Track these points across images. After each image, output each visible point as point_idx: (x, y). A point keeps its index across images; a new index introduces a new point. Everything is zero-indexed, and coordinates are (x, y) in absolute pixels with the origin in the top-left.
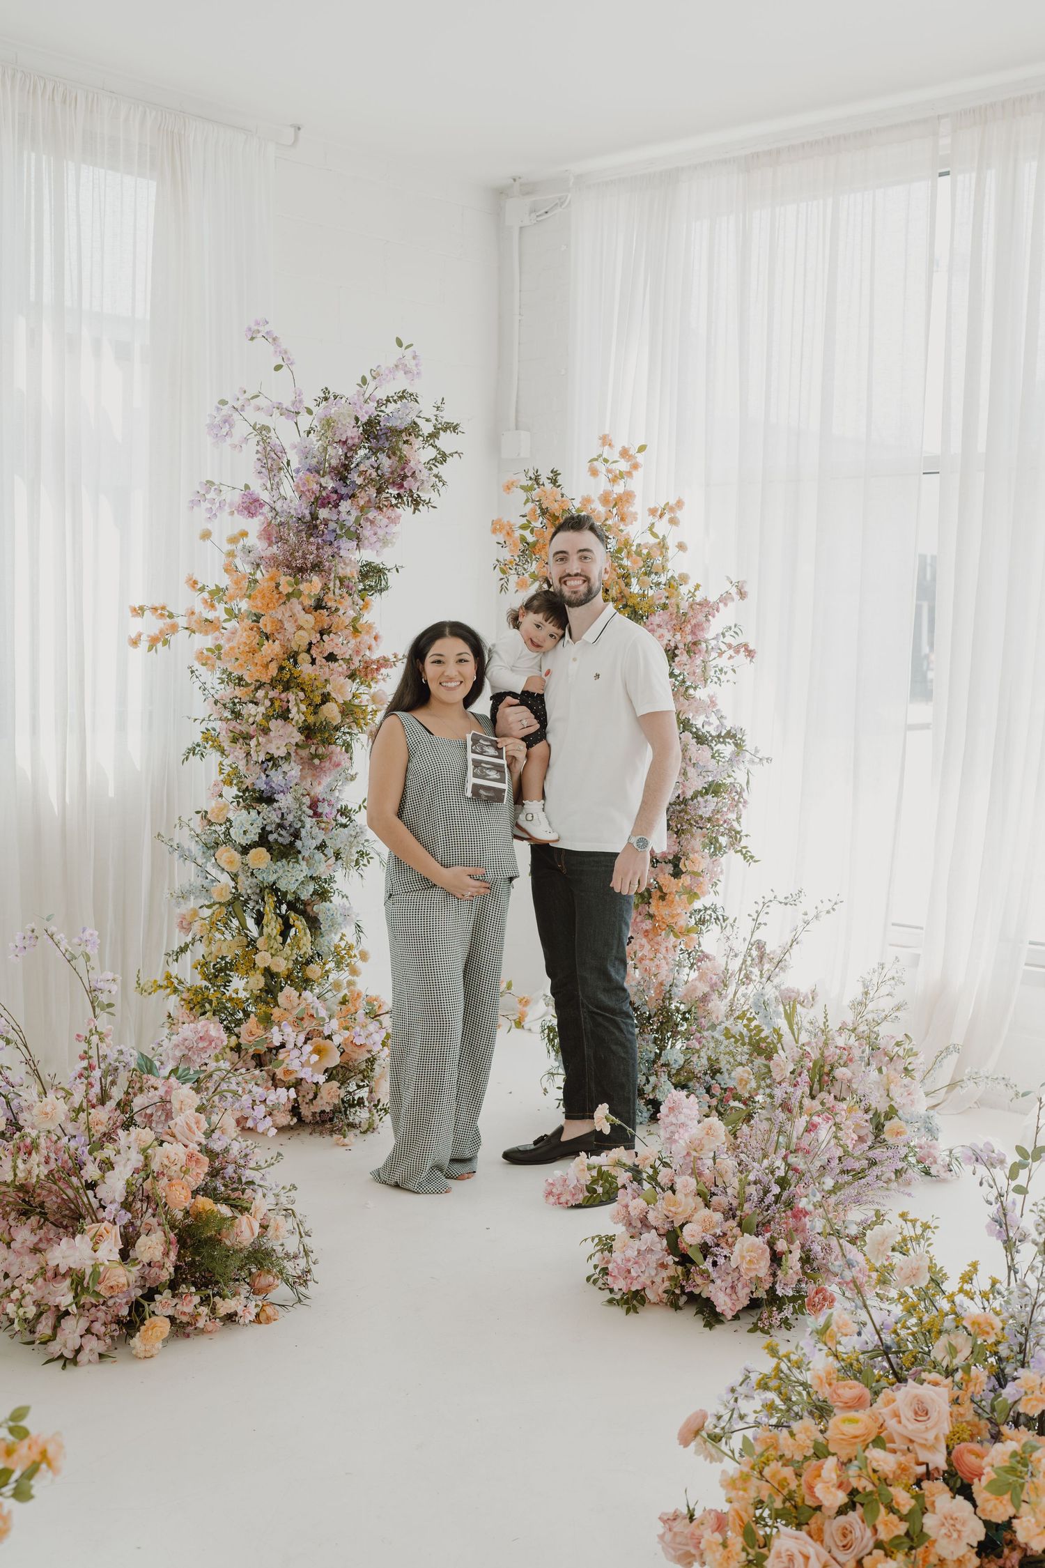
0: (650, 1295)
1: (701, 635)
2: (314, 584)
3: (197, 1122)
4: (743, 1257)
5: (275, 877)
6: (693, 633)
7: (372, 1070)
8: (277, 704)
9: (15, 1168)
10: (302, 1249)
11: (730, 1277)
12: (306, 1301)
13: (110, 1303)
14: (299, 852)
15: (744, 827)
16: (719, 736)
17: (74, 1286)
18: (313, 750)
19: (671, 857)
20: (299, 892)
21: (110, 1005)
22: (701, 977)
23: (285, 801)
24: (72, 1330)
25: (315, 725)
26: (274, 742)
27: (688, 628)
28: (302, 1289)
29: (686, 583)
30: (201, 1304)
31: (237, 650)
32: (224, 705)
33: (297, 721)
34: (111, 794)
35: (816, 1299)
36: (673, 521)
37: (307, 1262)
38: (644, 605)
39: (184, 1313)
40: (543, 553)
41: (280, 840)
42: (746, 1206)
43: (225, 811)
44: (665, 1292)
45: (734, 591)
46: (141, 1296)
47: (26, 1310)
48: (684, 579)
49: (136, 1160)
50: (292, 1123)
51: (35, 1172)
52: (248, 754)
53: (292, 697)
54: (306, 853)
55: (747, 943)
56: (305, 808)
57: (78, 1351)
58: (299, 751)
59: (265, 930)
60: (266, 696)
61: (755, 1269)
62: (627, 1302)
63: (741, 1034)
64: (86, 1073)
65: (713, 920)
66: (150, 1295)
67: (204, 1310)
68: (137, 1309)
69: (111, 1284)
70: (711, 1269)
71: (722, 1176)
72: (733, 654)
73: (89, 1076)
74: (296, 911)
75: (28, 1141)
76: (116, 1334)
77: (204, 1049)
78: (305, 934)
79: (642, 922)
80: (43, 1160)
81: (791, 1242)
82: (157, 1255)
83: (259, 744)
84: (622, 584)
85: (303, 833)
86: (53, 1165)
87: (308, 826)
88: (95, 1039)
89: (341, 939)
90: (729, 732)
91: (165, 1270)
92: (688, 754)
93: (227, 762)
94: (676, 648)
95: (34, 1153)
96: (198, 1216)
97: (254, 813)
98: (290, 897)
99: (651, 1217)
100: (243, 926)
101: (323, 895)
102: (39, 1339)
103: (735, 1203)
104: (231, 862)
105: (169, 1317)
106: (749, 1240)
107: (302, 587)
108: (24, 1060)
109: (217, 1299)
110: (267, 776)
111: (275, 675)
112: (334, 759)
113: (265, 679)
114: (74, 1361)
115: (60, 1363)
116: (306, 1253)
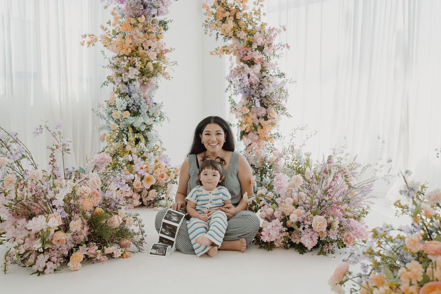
0: (276, 244)
1: (271, 42)
2: (142, 19)
3: (98, 182)
4: (317, 224)
5: (132, 122)
6: (270, 41)
7: (167, 187)
8: (131, 62)
9: (16, 193)
10: (140, 231)
11: (310, 234)
12: (142, 251)
13: (60, 249)
14: (140, 114)
15: (287, 106)
16: (279, 75)
17: (42, 241)
18: (144, 79)
19: (264, 116)
20: (140, 128)
21: (68, 150)
22: (274, 156)
23: (134, 96)
24: (42, 259)
25: (144, 70)
26: (130, 74)
27: (268, 38)
28: (140, 247)
29: (266, 26)
30: (98, 249)
31: (117, 43)
32: (113, 64)
33: (138, 67)
34: (77, 101)
35: (348, 238)
36: (262, 5)
37: (143, 236)
38: (253, 32)
39: (91, 254)
40: (219, 16)
41: (134, 109)
42: (313, 207)
43: (114, 99)
44: (282, 242)
45: (282, 29)
46: (74, 247)
47: (20, 251)
48: (266, 24)
49: (69, 190)
50: (140, 204)
51: (26, 194)
52: (122, 81)
53: (136, 59)
54: (142, 114)
55: (289, 144)
56: (142, 98)
57: (45, 268)
58: (139, 80)
59: (129, 138)
60: (127, 59)
61: (321, 228)
62: (268, 247)
63: (293, 166)
64: (52, 163)
65: (278, 137)
66: (77, 247)
67: (99, 251)
68: (71, 252)
69: (58, 239)
70: (302, 231)
71: (301, 199)
72: (283, 48)
73: (53, 164)
74: (139, 133)
75: (22, 182)
76: (62, 261)
77: (103, 163)
78: (143, 140)
79: (255, 137)
80: (29, 190)
81: (334, 218)
82: (79, 229)
83: (125, 75)
84: (246, 26)
85: (141, 106)
86: (34, 193)
87: (143, 104)
88: (55, 147)
89: (155, 146)
90: (282, 73)
91: (82, 235)
92: (269, 79)
93: (116, 87)
94: (264, 45)
95: (25, 187)
96: (97, 214)
97: (124, 100)
98: (137, 129)
99: (276, 214)
100: (123, 141)
101: (148, 130)
102: (28, 264)
103: (309, 206)
104: (117, 115)
105: (85, 255)
106: (318, 217)
107: (139, 19)
108: (31, 164)
109: (105, 247)
110: (129, 88)
111: (130, 52)
112: (151, 81)
113: (127, 54)
114: (43, 273)
115: (38, 274)
116: (142, 234)
